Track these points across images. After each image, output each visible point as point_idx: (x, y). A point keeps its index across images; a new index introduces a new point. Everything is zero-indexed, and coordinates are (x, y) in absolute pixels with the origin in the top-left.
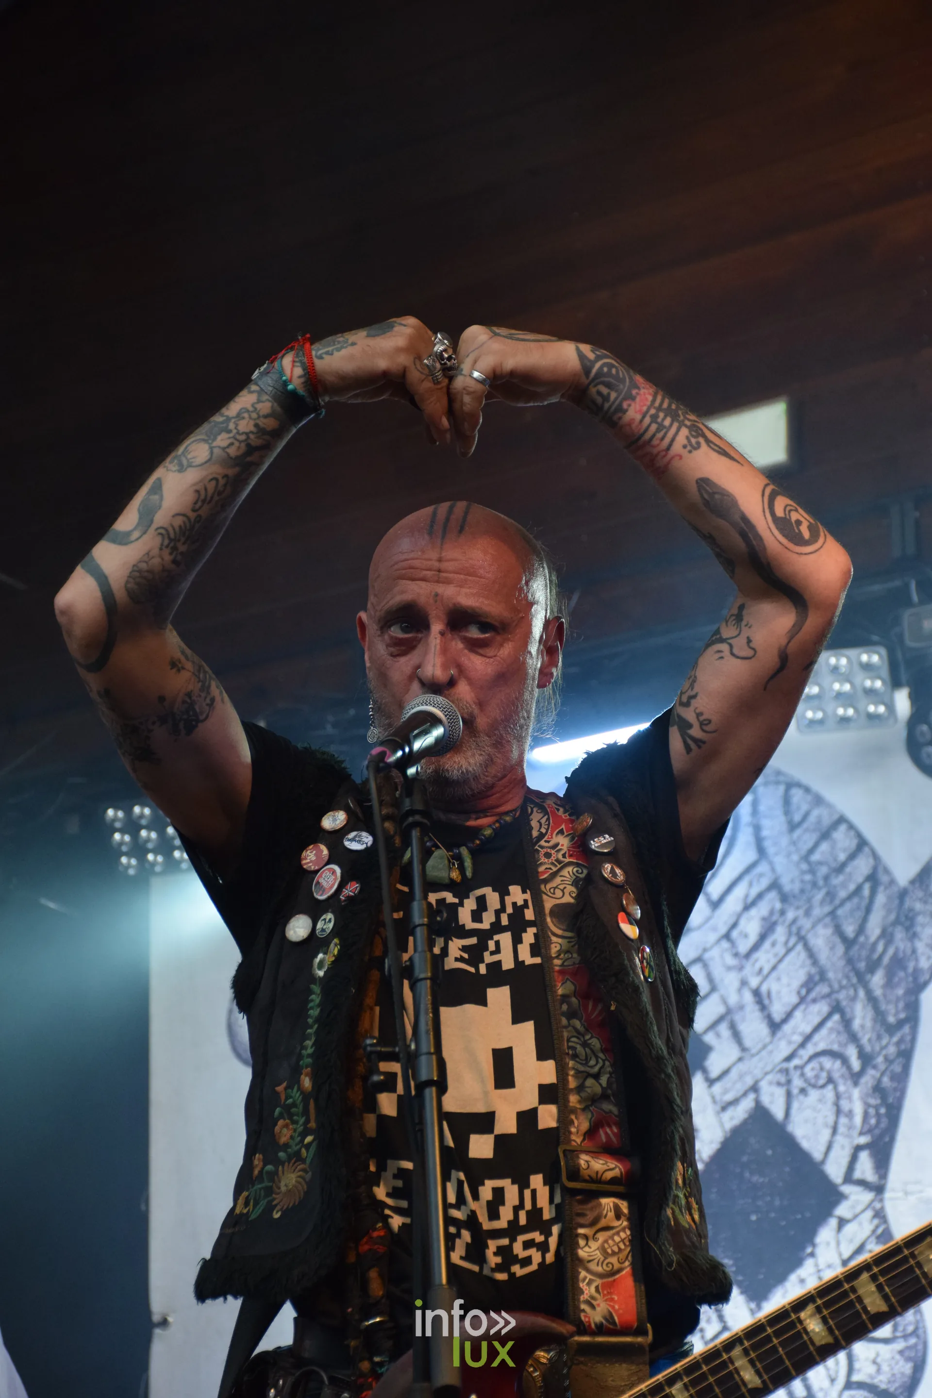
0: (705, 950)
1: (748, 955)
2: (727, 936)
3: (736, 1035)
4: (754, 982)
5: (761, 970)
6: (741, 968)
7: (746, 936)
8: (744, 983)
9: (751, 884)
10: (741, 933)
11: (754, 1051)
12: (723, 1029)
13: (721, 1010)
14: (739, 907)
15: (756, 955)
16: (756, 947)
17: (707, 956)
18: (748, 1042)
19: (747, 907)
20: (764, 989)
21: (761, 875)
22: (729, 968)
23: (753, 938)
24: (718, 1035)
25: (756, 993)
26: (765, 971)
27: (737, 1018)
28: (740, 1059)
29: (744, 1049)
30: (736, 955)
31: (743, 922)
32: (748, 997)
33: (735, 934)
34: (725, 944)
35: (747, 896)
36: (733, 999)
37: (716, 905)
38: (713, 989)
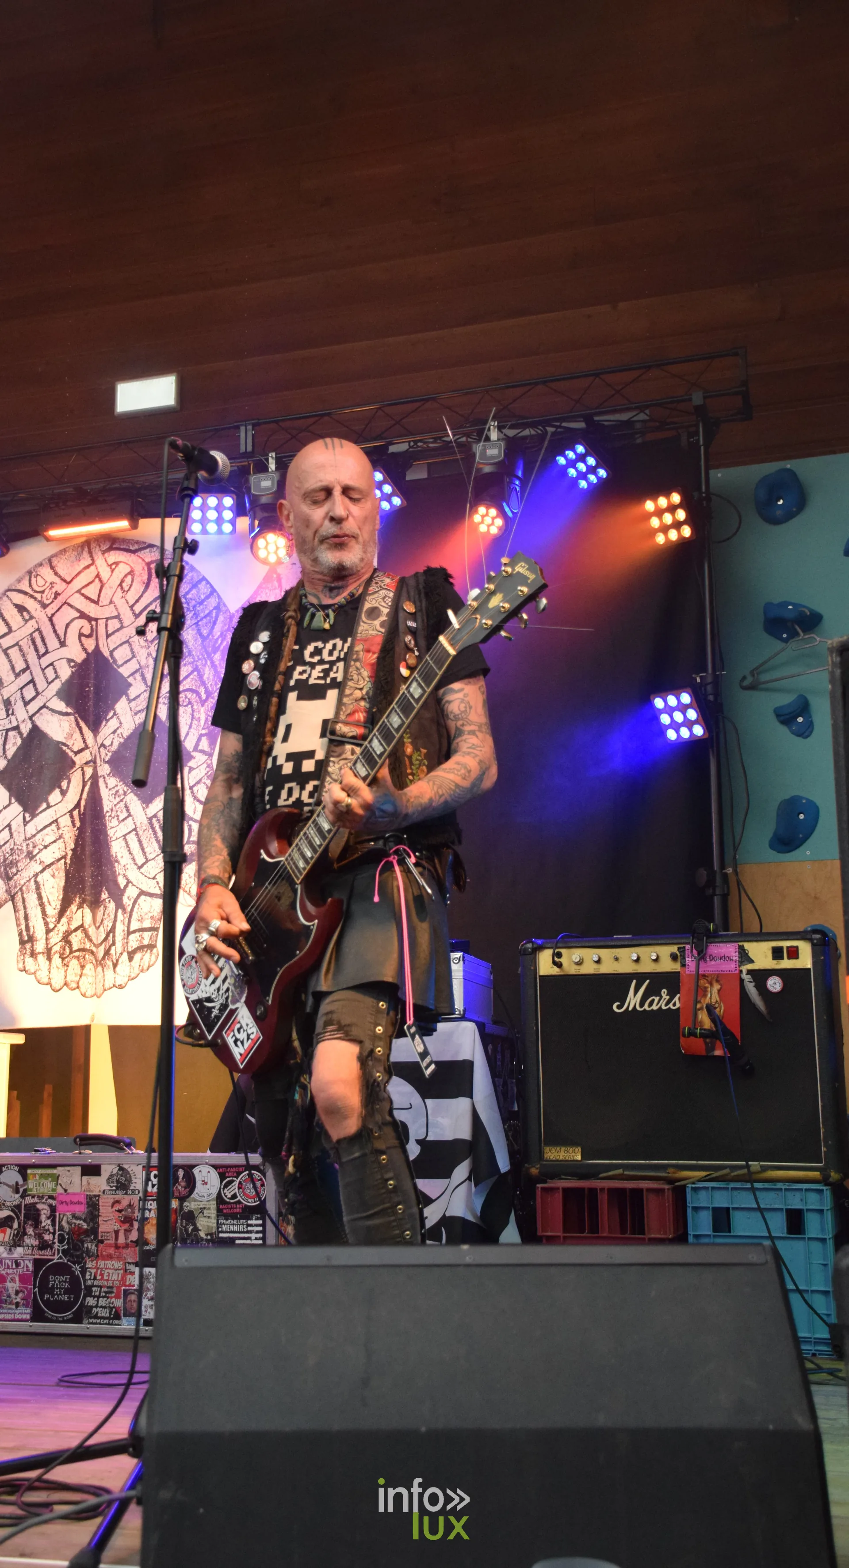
0: (130, 637)
3: (144, 679)
6: (149, 647)
8: (149, 654)
12: (138, 676)
13: (138, 667)
17: (130, 640)
18: (150, 683)
22: (142, 647)
24: (135, 679)
28: (145, 691)
36: (143, 663)
37: (137, 616)
38: (134, 656)
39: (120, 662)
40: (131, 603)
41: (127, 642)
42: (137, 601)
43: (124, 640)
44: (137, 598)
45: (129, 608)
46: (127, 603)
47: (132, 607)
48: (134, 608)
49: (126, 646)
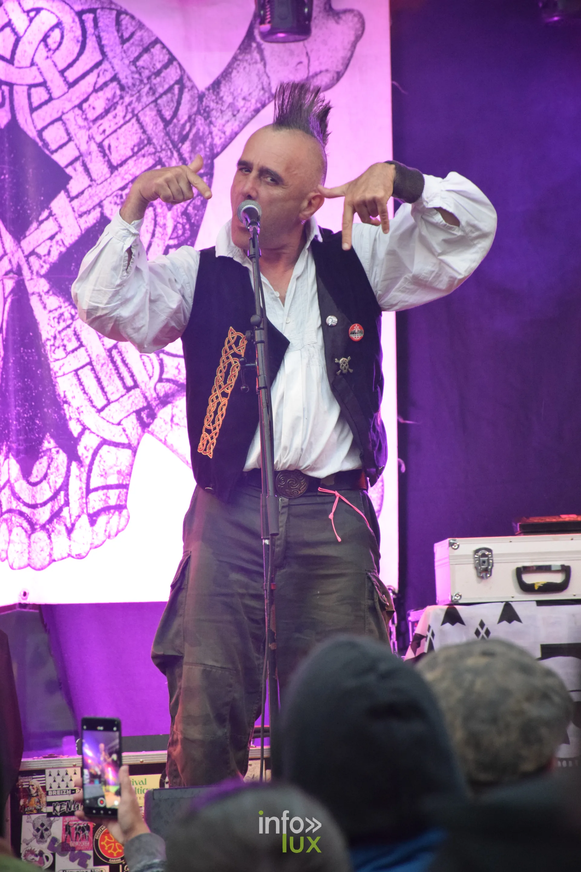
0: (63, 113)
1: (95, 121)
2: (80, 106)
3: (87, 170)
4: (99, 139)
5: (104, 131)
6: (90, 128)
7: (94, 108)
8: (91, 138)
9: (99, 76)
10: (90, 106)
11: (99, 182)
12: (78, 165)
13: (77, 154)
14: (90, 89)
15: (100, 122)
16: (101, 117)
17: (64, 117)
18: (94, 176)
19: (96, 90)
20: (106, 143)
21: (105, 70)
22: (80, 127)
23: (99, 110)
24: (75, 170)
25: (100, 145)
26: (107, 133)
27: (87, 160)
28: (90, 186)
29: (92, 180)
30: (86, 119)
31: (91, 99)
32: (94, 147)
33: (85, 106)
34: (77, 111)
35: (96, 83)
36: (84, 148)
37: (71, 85)
38: (70, 140)
39: (53, 147)
40: (62, 65)
41: (59, 119)
42: (70, 65)
43: (55, 116)
44: (70, 60)
45: (57, 75)
46: (56, 66)
47: (62, 72)
48: (66, 74)
49: (58, 124)
